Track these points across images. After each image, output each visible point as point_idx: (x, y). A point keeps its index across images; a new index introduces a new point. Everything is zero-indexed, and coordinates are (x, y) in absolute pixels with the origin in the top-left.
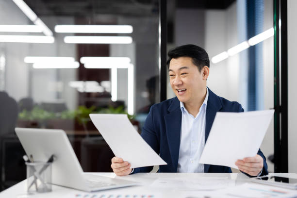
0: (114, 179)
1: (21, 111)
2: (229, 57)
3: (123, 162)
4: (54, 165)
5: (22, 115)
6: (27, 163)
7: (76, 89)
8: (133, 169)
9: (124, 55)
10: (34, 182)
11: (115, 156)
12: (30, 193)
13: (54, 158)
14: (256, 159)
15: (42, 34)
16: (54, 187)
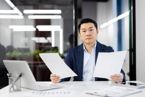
0: (51, 85)
1: (8, 52)
2: (109, 25)
3: (56, 76)
4: (22, 78)
5: (8, 54)
6: (9, 77)
7: (34, 41)
8: (61, 80)
9: (58, 25)
10: (13, 86)
11: (52, 73)
12: (10, 92)
13: (22, 75)
14: (120, 75)
15: (17, 14)
16: (22, 89)
